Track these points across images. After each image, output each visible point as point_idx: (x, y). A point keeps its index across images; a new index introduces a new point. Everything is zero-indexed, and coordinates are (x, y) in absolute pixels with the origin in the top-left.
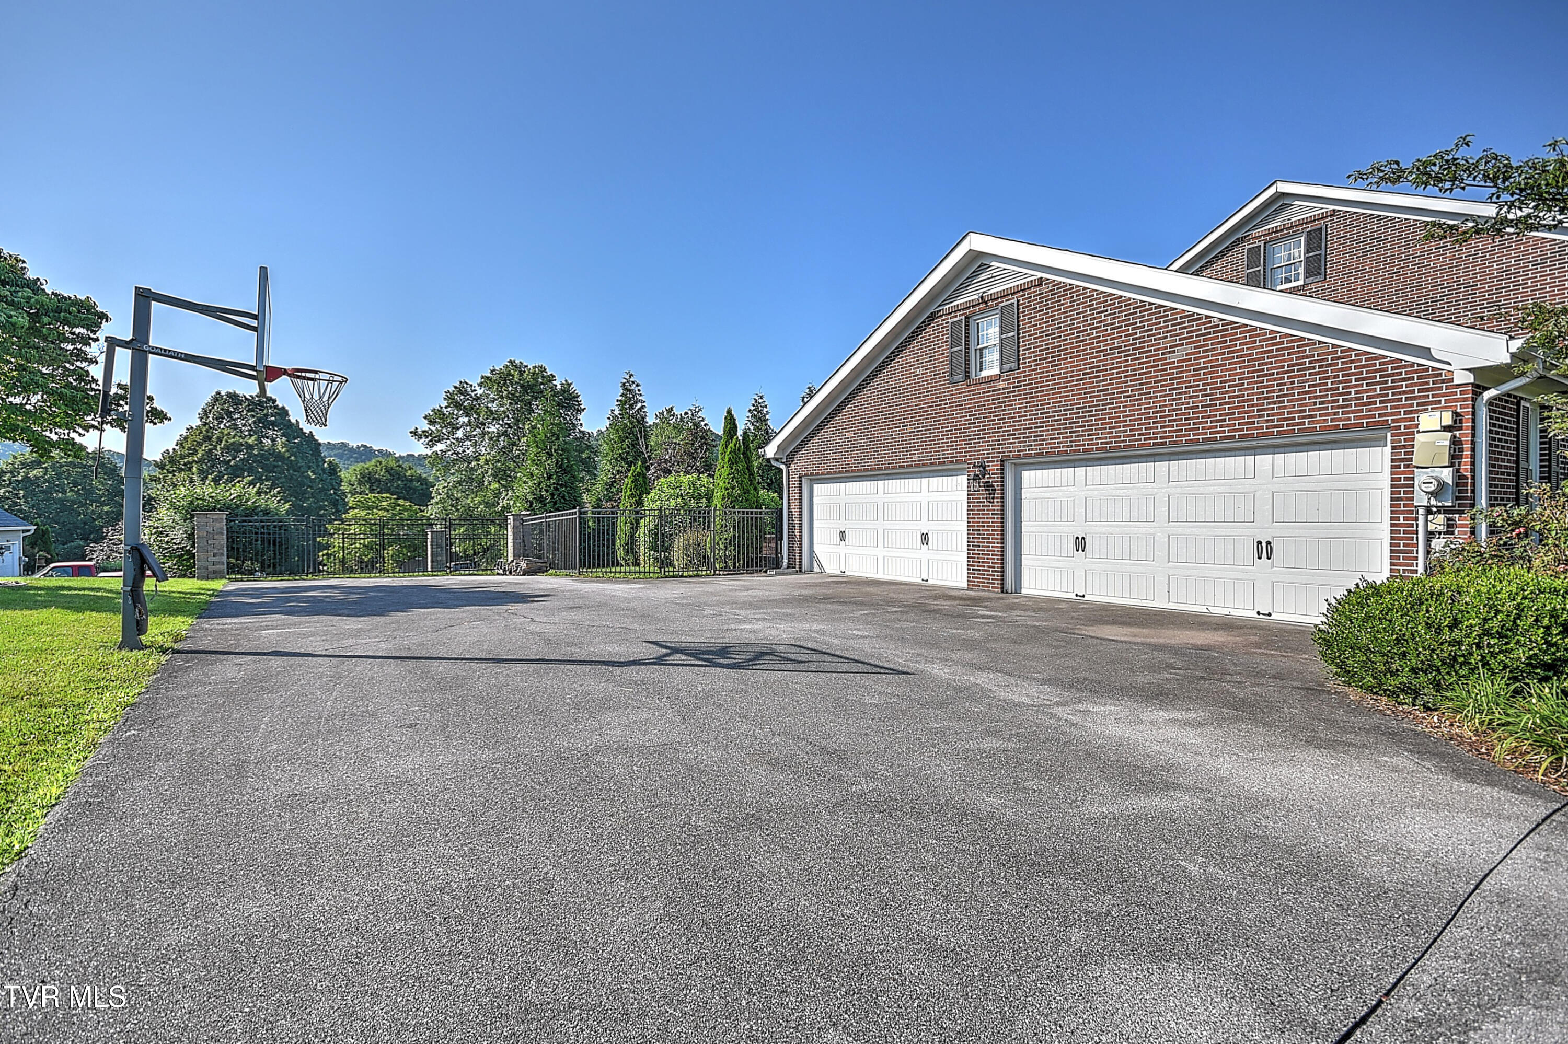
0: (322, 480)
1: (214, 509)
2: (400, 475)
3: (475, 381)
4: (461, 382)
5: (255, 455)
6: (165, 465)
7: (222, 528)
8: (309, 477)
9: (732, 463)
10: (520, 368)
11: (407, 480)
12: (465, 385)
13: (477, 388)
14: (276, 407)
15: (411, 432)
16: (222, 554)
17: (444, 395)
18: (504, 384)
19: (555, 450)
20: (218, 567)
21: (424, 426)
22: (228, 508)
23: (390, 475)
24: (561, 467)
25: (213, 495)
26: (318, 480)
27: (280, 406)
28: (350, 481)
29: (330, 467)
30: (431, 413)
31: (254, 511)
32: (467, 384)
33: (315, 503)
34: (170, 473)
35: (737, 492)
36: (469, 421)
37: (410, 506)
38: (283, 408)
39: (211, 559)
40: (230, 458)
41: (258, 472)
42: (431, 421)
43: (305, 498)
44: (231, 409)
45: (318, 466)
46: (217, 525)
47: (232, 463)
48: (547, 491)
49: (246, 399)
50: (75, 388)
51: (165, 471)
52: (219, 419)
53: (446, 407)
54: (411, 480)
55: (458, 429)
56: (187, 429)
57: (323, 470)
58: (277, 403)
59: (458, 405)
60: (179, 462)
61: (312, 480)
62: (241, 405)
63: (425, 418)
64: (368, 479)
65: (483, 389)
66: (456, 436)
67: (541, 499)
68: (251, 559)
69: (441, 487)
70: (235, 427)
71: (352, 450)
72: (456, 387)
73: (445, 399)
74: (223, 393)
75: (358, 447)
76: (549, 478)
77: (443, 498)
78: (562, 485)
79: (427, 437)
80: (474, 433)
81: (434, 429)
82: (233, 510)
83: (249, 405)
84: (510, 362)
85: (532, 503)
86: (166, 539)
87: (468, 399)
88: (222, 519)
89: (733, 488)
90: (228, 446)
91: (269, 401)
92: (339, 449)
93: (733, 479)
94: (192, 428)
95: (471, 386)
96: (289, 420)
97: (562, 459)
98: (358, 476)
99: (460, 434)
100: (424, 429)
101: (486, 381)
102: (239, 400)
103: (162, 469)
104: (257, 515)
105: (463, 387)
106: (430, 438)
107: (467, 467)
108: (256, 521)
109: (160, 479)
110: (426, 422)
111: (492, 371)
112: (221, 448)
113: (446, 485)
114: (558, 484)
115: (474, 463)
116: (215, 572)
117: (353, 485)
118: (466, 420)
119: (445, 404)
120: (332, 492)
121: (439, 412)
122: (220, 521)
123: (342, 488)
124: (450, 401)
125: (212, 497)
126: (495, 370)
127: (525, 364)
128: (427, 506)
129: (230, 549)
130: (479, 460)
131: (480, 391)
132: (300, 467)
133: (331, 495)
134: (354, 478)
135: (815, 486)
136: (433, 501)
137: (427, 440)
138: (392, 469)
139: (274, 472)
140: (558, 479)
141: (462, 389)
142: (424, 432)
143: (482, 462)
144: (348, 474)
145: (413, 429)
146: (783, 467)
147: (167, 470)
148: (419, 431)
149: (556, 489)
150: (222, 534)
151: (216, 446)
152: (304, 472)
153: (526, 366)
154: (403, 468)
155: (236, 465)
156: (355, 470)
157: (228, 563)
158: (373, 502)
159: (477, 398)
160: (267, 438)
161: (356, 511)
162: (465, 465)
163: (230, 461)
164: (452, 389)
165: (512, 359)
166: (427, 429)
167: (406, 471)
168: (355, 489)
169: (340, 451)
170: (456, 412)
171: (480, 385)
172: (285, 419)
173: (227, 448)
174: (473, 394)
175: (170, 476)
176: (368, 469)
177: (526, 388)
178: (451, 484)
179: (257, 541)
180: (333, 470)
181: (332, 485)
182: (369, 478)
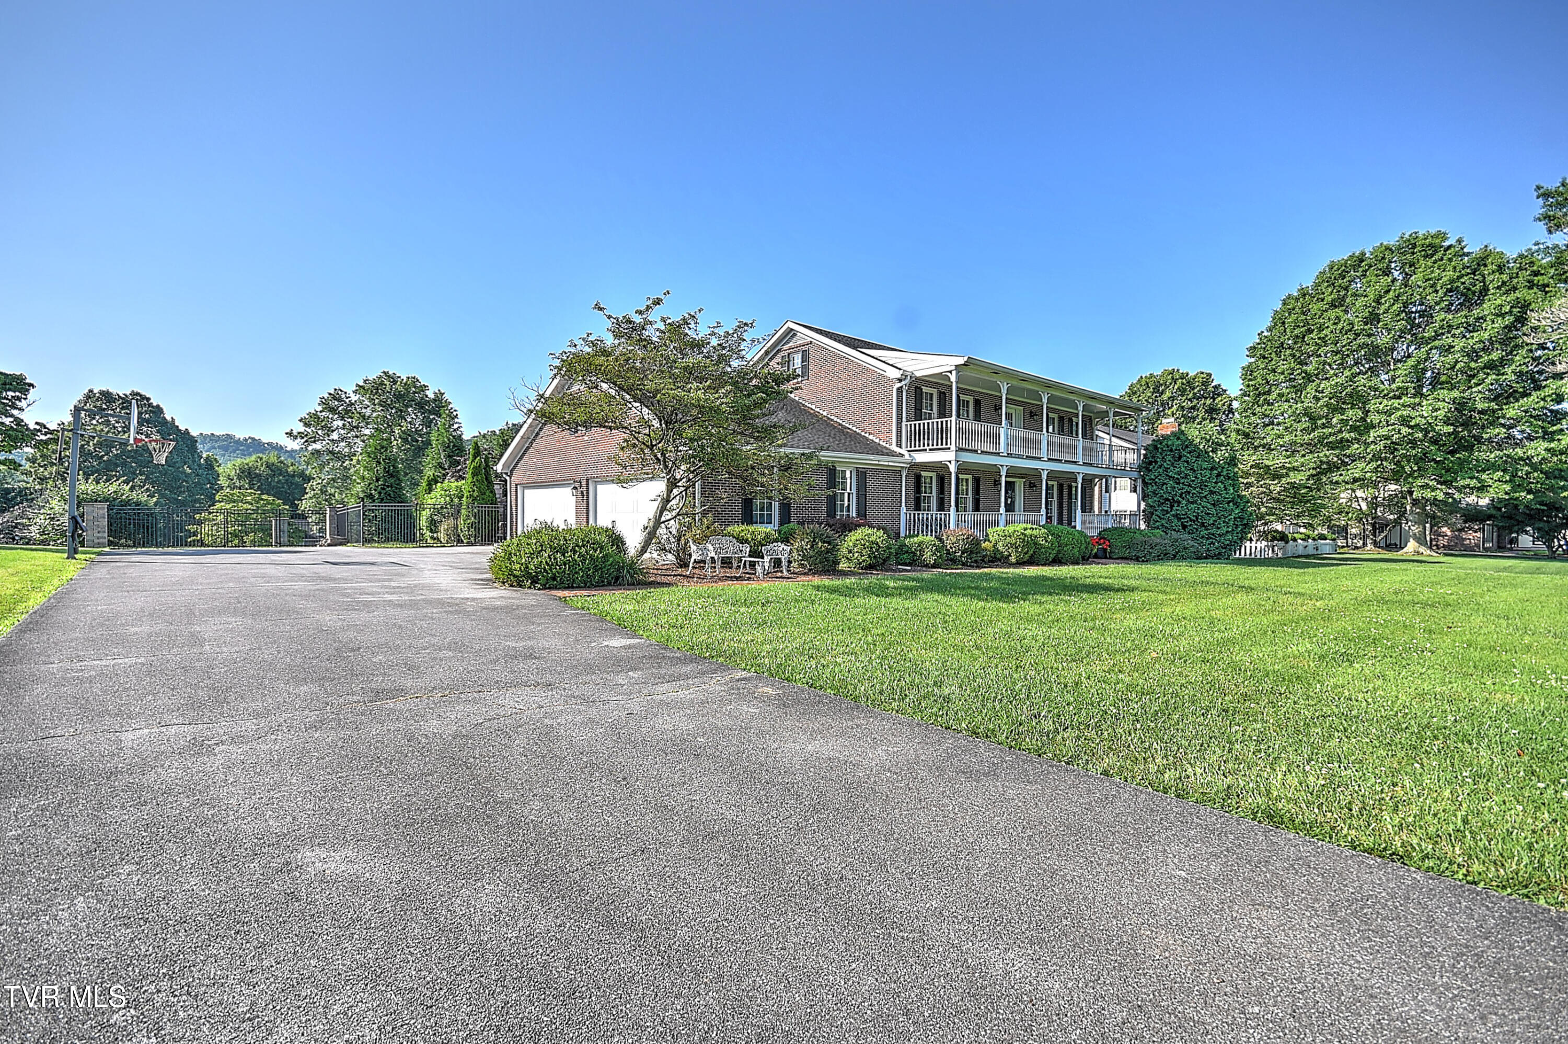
0: (198, 475)
1: (96, 501)
2: (281, 470)
3: (349, 388)
4: (336, 390)
5: (129, 451)
6: (36, 460)
7: (104, 514)
8: (184, 472)
9: (474, 475)
10: (393, 379)
11: (289, 475)
12: (340, 392)
13: (352, 395)
14: (150, 405)
15: (287, 434)
16: (105, 532)
17: (318, 401)
18: (376, 393)
19: (383, 460)
20: (101, 540)
21: (300, 428)
22: (107, 501)
23: (272, 471)
24: (387, 472)
25: (95, 490)
26: (193, 475)
27: (155, 404)
28: (229, 475)
29: (206, 462)
30: (307, 417)
31: (127, 503)
32: (341, 391)
33: (190, 496)
34: (42, 467)
35: (476, 494)
36: (344, 425)
37: (273, 500)
38: (158, 406)
39: (96, 535)
40: (103, 453)
41: (132, 467)
42: (306, 424)
43: (181, 492)
44: (104, 406)
45: (194, 461)
46: (101, 512)
47: (105, 458)
48: (375, 490)
49: (119, 397)
50: (16, 430)
51: (36, 465)
52: (92, 415)
53: (321, 412)
54: (293, 476)
55: (333, 431)
56: (59, 425)
57: (200, 465)
58: (151, 401)
59: (333, 410)
60: (51, 457)
61: (187, 475)
62: (115, 402)
63: (300, 421)
64: (247, 474)
65: (358, 396)
66: (331, 438)
67: (370, 496)
68: (126, 538)
69: (315, 483)
70: (107, 423)
71: (238, 442)
72: (330, 394)
73: (319, 404)
74: (95, 391)
75: (246, 440)
76: (378, 480)
77: (317, 494)
78: (388, 486)
79: (303, 438)
80: (349, 435)
81: (309, 431)
82: (111, 502)
83: (123, 403)
84: (384, 372)
85: (363, 499)
86: (57, 523)
87: (342, 405)
88: (104, 508)
89: (474, 491)
90: (101, 442)
91: (143, 399)
92: (224, 441)
93: (474, 485)
94: (63, 424)
95: (346, 393)
96: (165, 418)
97: (389, 467)
98: (238, 471)
99: (335, 436)
100: (299, 431)
101: (360, 389)
102: (112, 398)
103: (34, 463)
104: (130, 506)
105: (338, 394)
106: (305, 439)
107: (341, 466)
108: (129, 509)
109: (31, 472)
110: (302, 424)
111: (365, 381)
112: (94, 444)
113: (320, 481)
114: (384, 485)
115: (347, 462)
116: (98, 544)
117: (232, 480)
118: (340, 423)
119: (319, 408)
120: (208, 486)
121: (315, 416)
122: (102, 509)
123: (219, 482)
124: (324, 406)
125: (94, 492)
126: (368, 380)
127: (398, 375)
128: (302, 500)
129: (110, 530)
130: (352, 460)
131: (354, 398)
132: (175, 463)
133: (207, 489)
134: (233, 473)
135: (526, 491)
136: (306, 496)
137: (303, 441)
138: (273, 464)
139: (148, 467)
140: (385, 481)
141: (336, 396)
142: (299, 433)
143: (354, 462)
144: (228, 467)
145: (288, 431)
146: (508, 478)
147: (39, 464)
148: (295, 433)
149: (383, 489)
150: (104, 518)
151: (89, 442)
152: (179, 468)
153: (399, 377)
154: (284, 464)
155: (108, 460)
156: (234, 465)
157: (109, 540)
158: (238, 497)
159: (351, 404)
160: (142, 434)
161: (222, 504)
162: (339, 464)
163: (103, 456)
164: (326, 396)
165: (386, 371)
166: (303, 431)
167: (288, 467)
168: (234, 483)
169: (225, 443)
170: (331, 416)
171: (355, 392)
172: (159, 417)
173: (100, 444)
174: (347, 401)
175: (42, 469)
176: (247, 465)
177: (399, 396)
178: (325, 481)
179: (130, 525)
180: (210, 465)
181: (209, 480)
182: (249, 473)
